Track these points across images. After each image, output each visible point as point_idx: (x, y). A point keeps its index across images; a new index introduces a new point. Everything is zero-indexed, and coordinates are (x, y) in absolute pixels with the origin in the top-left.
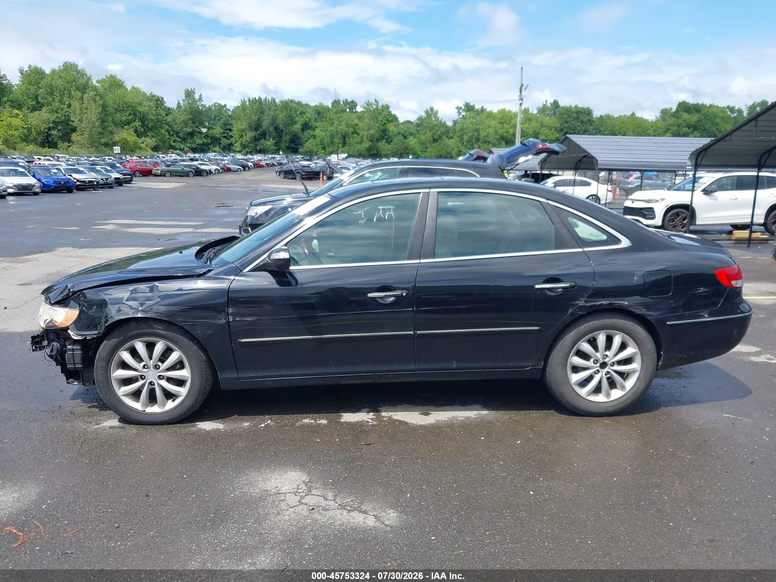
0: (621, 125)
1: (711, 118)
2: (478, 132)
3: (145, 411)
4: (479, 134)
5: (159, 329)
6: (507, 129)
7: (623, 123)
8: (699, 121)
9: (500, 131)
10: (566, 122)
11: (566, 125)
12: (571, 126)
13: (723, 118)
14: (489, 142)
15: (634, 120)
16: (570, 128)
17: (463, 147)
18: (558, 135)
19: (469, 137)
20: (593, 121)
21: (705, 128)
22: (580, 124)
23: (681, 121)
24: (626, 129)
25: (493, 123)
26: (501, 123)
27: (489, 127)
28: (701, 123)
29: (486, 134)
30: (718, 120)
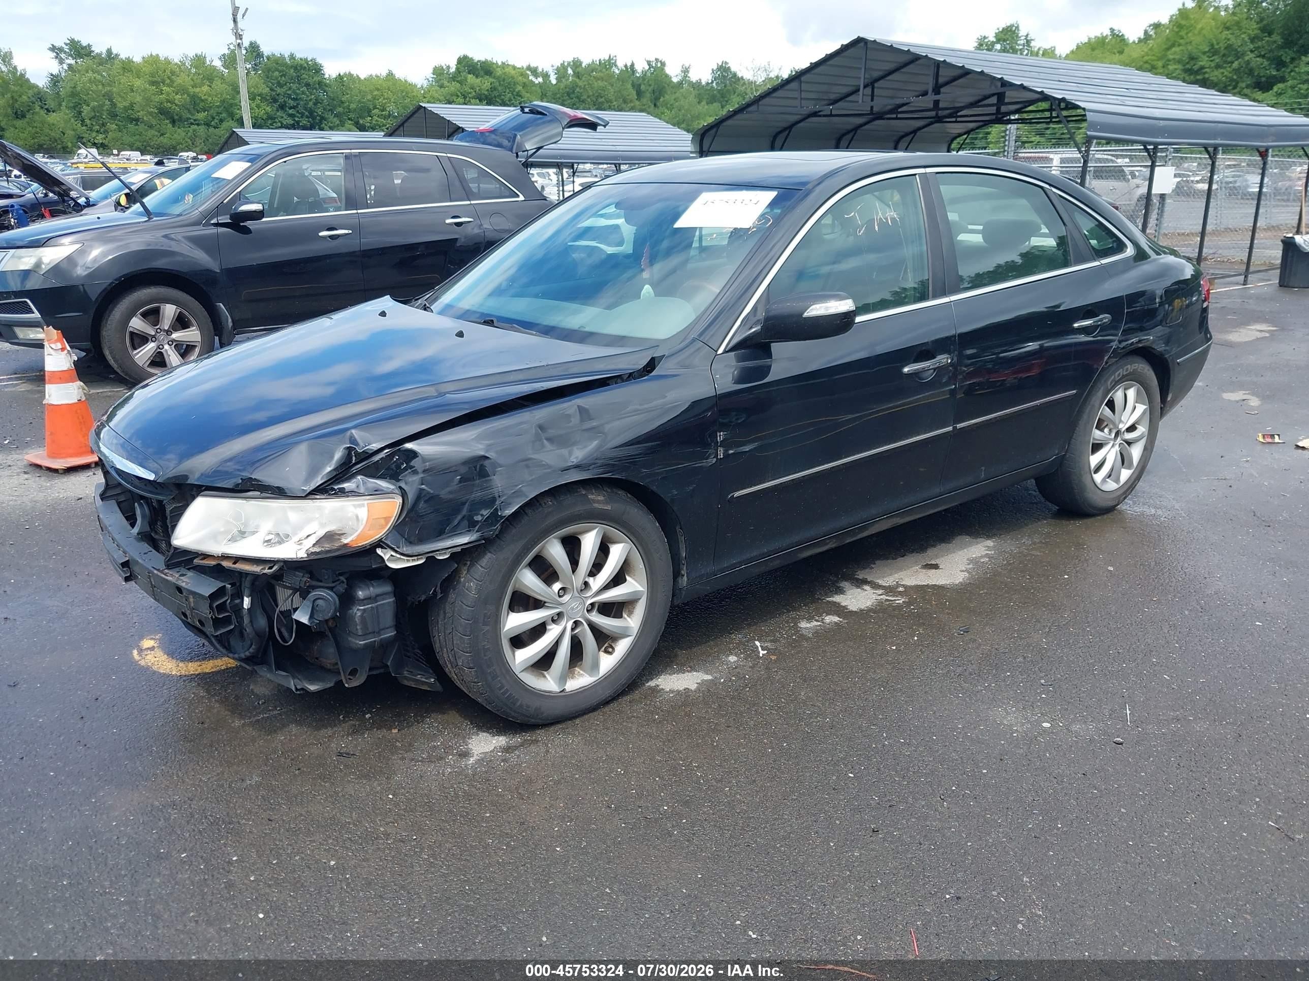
0: (376, 93)
1: (509, 84)
2: (110, 100)
3: (564, 689)
4: (114, 105)
5: (598, 502)
6: (168, 94)
7: (378, 90)
8: (493, 89)
9: (157, 99)
10: (280, 85)
11: (279, 90)
12: (289, 92)
13: (524, 85)
14: (137, 120)
15: (394, 84)
16: (289, 96)
17: (84, 128)
18: (269, 109)
19: (93, 109)
20: (326, 85)
21: (502, 100)
22: (305, 89)
23: (467, 89)
24: (384, 99)
25: (138, 83)
26: (153, 83)
27: (132, 91)
28: (496, 93)
29: (126, 104)
30: (519, 88)
